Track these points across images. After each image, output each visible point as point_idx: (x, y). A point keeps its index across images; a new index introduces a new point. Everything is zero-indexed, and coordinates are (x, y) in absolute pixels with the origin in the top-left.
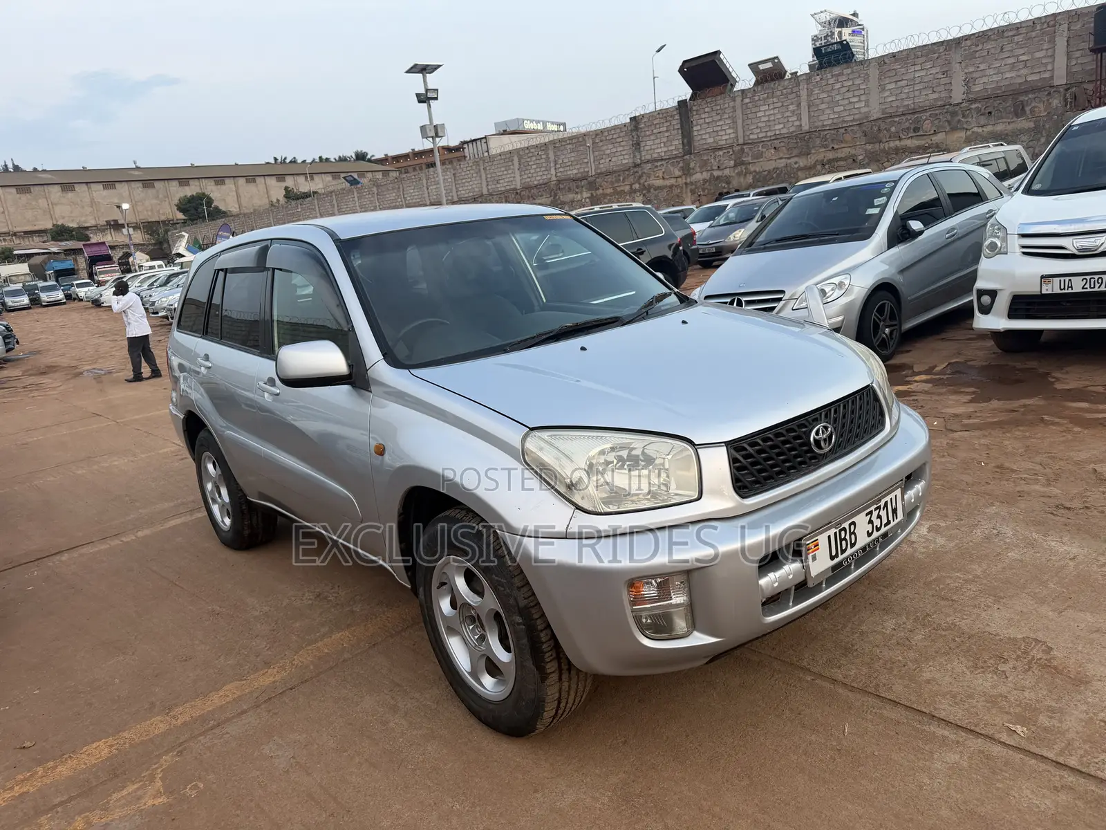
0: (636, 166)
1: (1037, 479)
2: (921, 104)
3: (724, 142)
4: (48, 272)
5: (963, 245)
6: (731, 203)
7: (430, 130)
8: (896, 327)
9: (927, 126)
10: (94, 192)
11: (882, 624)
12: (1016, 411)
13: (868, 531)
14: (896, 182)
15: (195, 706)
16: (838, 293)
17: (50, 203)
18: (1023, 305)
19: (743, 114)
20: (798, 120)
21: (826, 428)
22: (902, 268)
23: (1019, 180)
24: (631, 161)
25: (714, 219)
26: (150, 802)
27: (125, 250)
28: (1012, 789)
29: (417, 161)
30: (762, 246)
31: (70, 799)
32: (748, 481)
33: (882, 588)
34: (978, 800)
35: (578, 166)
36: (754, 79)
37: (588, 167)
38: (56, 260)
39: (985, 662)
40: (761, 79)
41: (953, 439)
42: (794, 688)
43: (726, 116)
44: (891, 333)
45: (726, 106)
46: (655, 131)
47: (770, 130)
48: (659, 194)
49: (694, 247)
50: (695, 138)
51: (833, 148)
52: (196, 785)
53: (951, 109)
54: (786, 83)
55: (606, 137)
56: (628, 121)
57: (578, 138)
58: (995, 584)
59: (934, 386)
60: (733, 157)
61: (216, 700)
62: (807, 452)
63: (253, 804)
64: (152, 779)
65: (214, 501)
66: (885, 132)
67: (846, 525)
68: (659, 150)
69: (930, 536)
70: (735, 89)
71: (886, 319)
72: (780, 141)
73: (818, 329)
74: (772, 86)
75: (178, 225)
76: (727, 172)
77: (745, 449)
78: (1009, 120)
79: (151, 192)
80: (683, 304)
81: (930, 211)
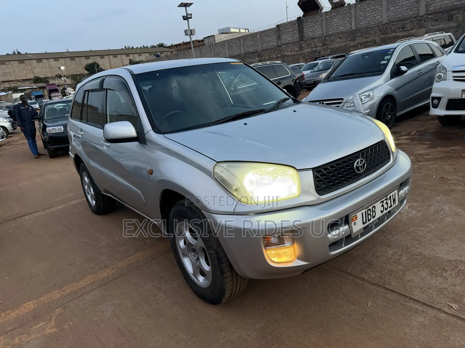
0: (279, 46)
1: (460, 184)
2: (405, 17)
3: (317, 35)
4: (32, 97)
5: (425, 77)
6: (320, 62)
7: (189, 32)
8: (393, 115)
9: (408, 26)
10: (50, 63)
11: (386, 252)
12: (449, 152)
13: (381, 210)
14: (395, 49)
15: (73, 286)
16: (368, 99)
17: (32, 67)
18: (453, 104)
19: (326, 23)
20: (350, 25)
21: (362, 161)
22: (396, 88)
23: (450, 49)
24: (276, 44)
25: (312, 69)
26: (49, 331)
27: (64, 87)
28: (451, 336)
29: (185, 46)
30: (334, 79)
31: (15, 328)
32: (323, 187)
33: (386, 235)
34: (434, 341)
35: (253, 47)
36: (331, 7)
37: (258, 47)
38: (35, 91)
39: (436, 271)
40: (334, 7)
41: (420, 165)
42: (344, 283)
43: (318, 24)
44: (391, 117)
45: (319, 19)
46: (287, 31)
47: (338, 30)
48: (289, 59)
49: (304, 81)
50: (305, 34)
51: (366, 37)
52: (70, 323)
53: (419, 18)
54: (345, 8)
55: (266, 34)
56: (275, 27)
57: (253, 35)
58: (441, 233)
59: (411, 141)
60: (321, 42)
61: (82, 283)
62: (352, 172)
63: (93, 333)
64: (51, 321)
65: (89, 193)
66: (389, 29)
67: (371, 208)
68: (289, 39)
69: (409, 210)
70: (322, 12)
71: (389, 111)
72: (342, 34)
73: (358, 114)
74: (339, 10)
75: (85, 76)
76: (319, 48)
77: (321, 171)
78: (445, 23)
79: (74, 62)
80: (295, 103)
81: (410, 62)
